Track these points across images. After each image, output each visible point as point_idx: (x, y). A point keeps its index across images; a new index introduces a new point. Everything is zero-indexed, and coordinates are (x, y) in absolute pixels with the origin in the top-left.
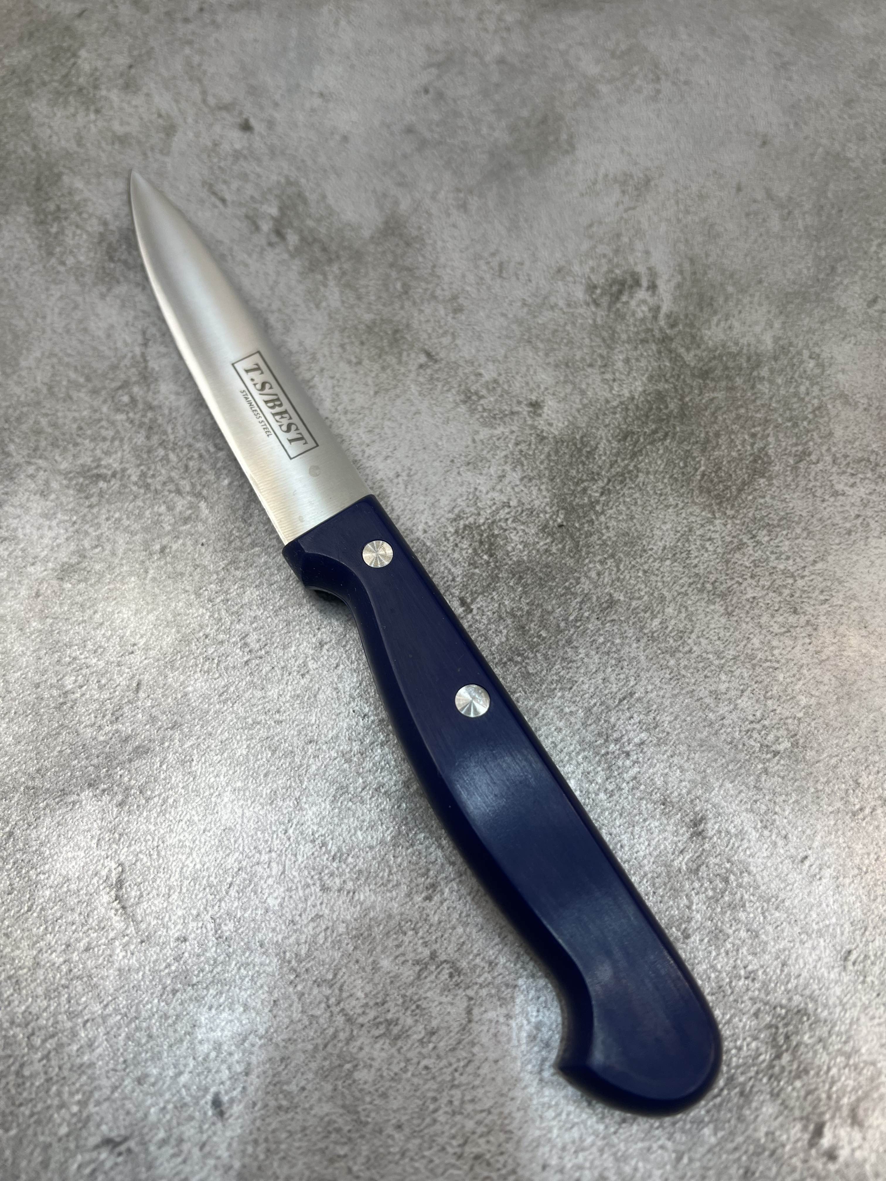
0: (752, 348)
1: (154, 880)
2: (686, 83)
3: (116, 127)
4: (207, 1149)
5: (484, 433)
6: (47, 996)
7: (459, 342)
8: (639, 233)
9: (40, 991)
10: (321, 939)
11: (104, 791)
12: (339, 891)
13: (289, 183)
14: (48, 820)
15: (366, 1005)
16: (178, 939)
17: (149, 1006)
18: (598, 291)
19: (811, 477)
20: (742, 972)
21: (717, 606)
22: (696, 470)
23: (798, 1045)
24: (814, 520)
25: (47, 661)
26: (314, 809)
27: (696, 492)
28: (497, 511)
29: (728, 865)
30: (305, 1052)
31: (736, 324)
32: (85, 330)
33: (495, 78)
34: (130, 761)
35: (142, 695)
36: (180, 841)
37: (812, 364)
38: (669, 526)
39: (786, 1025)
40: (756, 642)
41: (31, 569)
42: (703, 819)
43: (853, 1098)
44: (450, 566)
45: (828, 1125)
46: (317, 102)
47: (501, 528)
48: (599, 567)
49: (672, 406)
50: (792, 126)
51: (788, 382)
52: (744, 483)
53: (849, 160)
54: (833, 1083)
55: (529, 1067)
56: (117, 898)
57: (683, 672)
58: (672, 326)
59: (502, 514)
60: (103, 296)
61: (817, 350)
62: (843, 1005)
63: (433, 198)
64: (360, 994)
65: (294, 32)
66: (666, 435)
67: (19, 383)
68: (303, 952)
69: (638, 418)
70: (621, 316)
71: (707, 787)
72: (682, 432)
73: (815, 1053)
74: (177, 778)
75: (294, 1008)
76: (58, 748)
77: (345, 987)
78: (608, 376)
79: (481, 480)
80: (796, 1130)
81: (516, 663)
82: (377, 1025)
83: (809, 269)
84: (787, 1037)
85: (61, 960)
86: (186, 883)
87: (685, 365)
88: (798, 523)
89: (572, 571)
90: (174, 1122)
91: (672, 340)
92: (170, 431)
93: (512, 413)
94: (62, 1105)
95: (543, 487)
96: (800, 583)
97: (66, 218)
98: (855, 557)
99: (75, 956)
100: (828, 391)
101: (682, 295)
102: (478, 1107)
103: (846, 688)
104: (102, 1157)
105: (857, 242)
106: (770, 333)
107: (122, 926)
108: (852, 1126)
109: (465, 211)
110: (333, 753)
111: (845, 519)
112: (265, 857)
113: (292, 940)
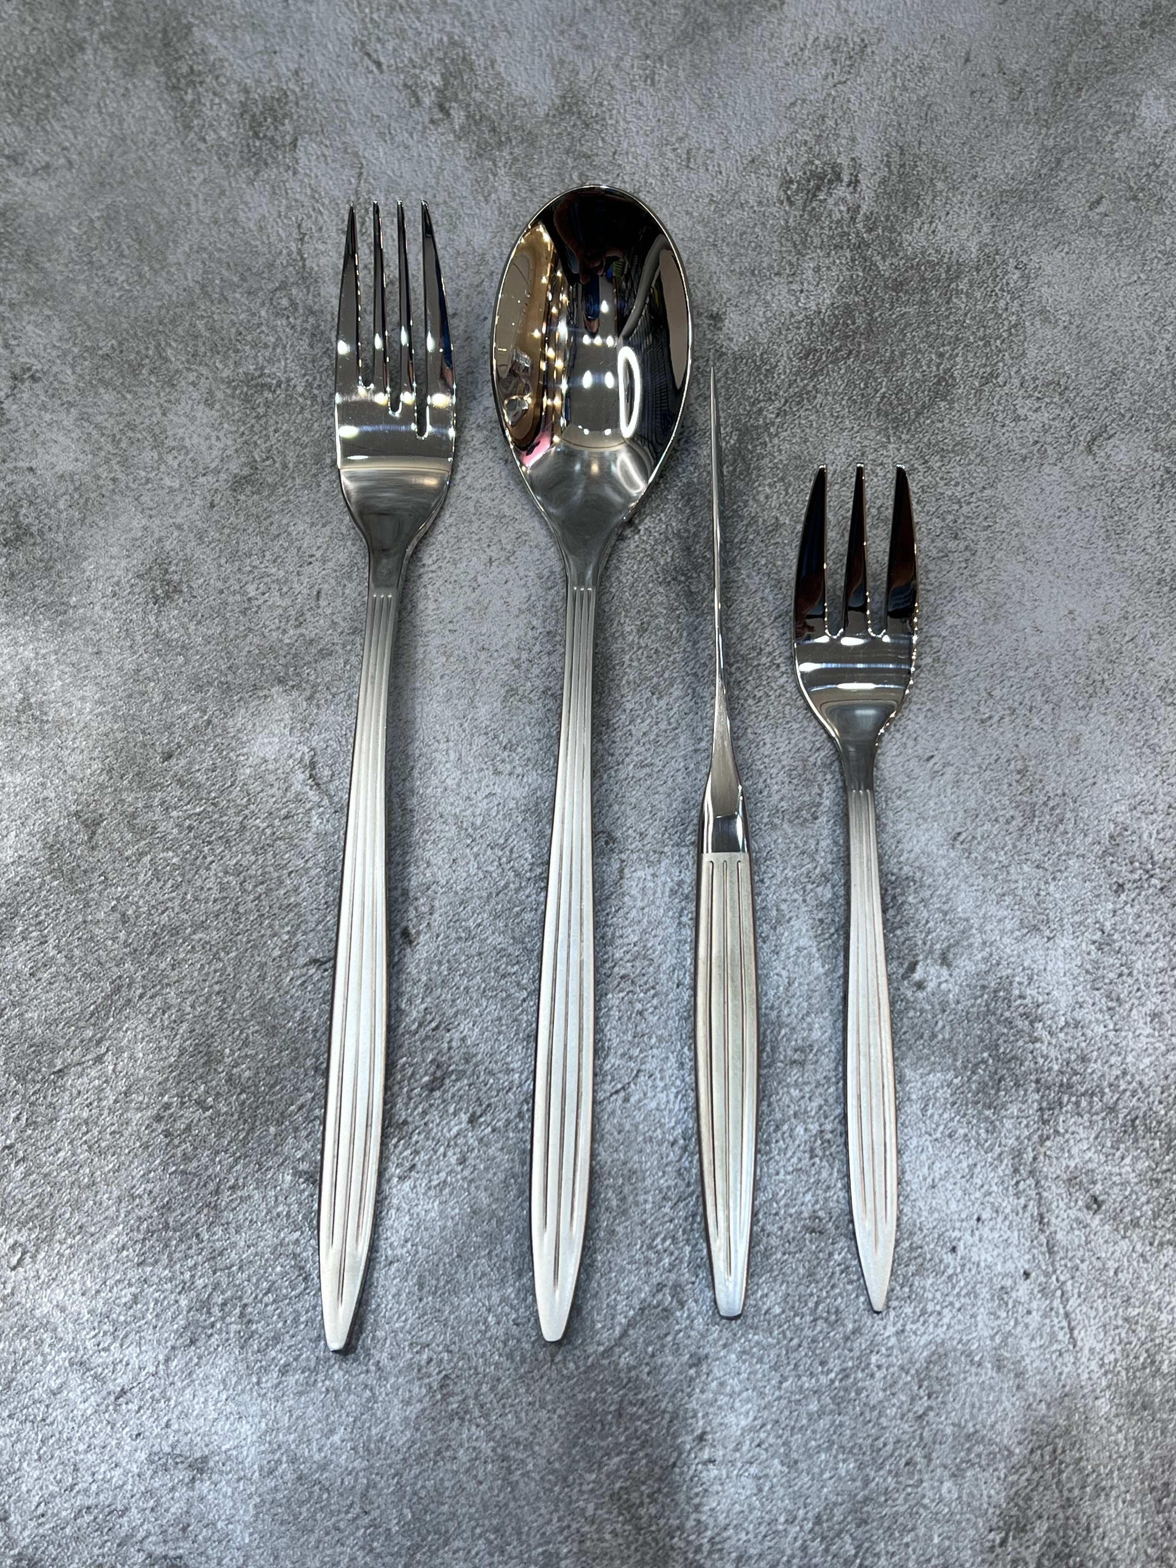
0: (955, 256)
6: (254, 851)
9: (248, 848)
10: (493, 813)
11: (293, 687)
12: (510, 774)
14: (243, 711)
15: (532, 864)
18: (794, 187)
19: (994, 401)
22: (877, 391)
24: (990, 446)
25: (228, 568)
26: (487, 707)
27: (874, 415)
30: (480, 898)
31: (941, 228)
32: (235, 221)
34: (316, 662)
35: (323, 603)
37: (1017, 275)
41: (202, 480)
43: (946, 944)
45: (920, 964)
48: (768, 490)
49: (859, 321)
51: (987, 296)
52: (924, 407)
53: (1101, 23)
54: (929, 933)
56: (311, 776)
58: (870, 230)
60: (250, 181)
61: (1024, 259)
62: (947, 875)
63: (617, 65)
66: (850, 352)
67: (169, 281)
68: (479, 823)
69: (822, 335)
72: (867, 350)
75: (470, 866)
76: (247, 649)
78: (794, 287)
80: (892, 967)
81: (680, 583)
83: (1032, 161)
85: (265, 824)
87: (879, 275)
88: (973, 449)
91: (868, 246)
94: (275, 934)
96: (966, 509)
97: (201, 83)
98: (1025, 485)
99: (277, 822)
100: (1029, 306)
101: (885, 193)
102: (626, 941)
103: (994, 610)
104: (311, 972)
105: (1092, 128)
106: (976, 239)
107: (317, 799)
108: (942, 964)
109: (653, 84)
110: (503, 661)
111: (1022, 445)
112: (443, 746)
113: (468, 812)
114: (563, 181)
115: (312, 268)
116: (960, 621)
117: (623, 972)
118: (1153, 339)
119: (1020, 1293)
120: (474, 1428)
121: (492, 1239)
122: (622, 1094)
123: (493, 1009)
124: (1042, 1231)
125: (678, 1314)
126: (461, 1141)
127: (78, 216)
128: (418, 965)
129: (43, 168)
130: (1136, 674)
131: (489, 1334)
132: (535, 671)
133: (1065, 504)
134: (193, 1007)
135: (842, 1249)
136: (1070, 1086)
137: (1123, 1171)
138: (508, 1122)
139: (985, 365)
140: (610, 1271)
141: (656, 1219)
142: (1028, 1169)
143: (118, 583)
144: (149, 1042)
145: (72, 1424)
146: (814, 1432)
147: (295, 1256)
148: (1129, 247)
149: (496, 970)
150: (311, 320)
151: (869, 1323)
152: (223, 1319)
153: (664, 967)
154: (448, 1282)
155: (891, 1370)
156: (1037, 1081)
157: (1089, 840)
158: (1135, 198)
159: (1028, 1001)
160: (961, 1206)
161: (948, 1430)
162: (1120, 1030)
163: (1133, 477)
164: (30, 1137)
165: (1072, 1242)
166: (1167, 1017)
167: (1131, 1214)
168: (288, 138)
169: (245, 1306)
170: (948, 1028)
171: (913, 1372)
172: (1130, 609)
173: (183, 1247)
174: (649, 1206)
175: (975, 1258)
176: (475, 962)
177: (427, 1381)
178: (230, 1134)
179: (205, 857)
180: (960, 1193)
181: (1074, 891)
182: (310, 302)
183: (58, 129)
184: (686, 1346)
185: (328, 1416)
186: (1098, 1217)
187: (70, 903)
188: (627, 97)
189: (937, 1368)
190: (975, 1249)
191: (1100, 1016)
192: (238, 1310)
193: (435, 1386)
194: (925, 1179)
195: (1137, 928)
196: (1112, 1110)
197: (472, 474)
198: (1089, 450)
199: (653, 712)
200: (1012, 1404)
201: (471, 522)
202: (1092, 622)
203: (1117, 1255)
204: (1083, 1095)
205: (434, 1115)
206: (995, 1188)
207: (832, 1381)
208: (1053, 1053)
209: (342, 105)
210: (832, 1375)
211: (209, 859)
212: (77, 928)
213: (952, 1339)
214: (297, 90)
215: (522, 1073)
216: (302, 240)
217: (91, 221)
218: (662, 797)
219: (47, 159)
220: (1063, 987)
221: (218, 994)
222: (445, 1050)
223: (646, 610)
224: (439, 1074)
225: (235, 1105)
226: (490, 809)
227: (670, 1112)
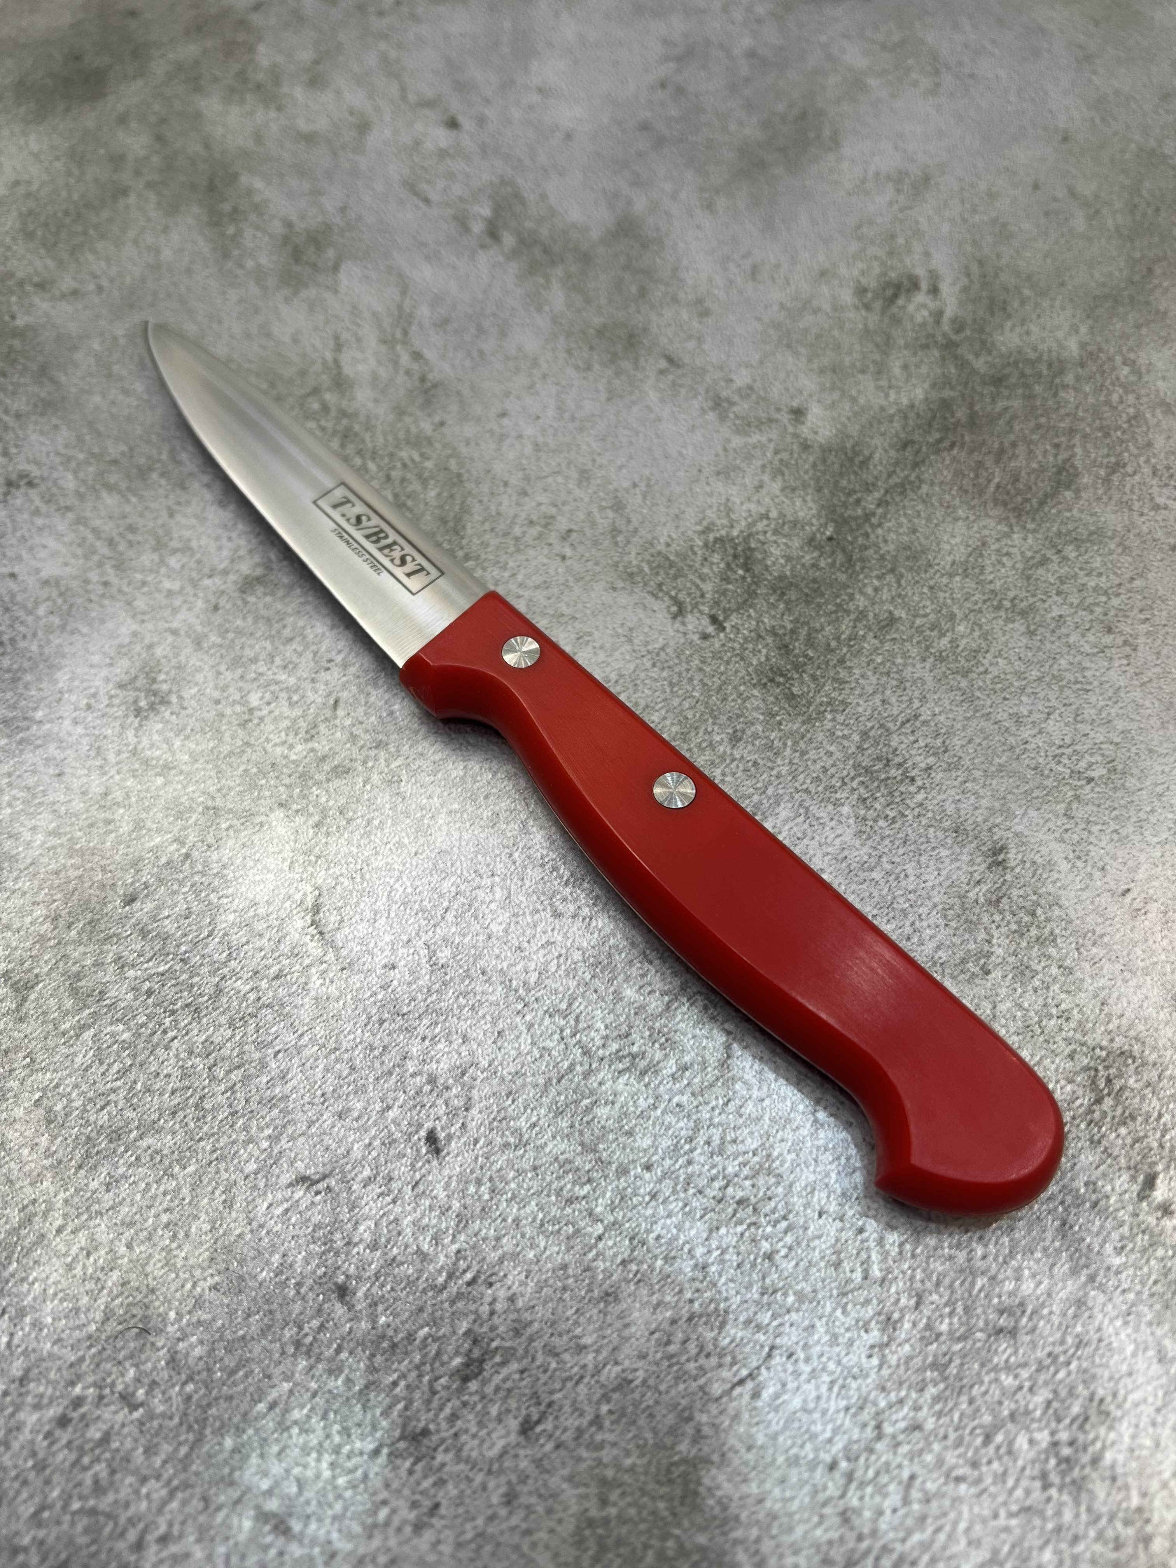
0: (1054, 354)
1: (357, 904)
2: (972, 76)
3: (302, 125)
4: (421, 1188)
5: (737, 441)
6: (231, 1024)
7: (706, 347)
8: (917, 233)
9: (223, 1019)
10: (553, 967)
11: (297, 811)
12: (574, 917)
13: (503, 182)
14: (231, 841)
15: (606, 1037)
16: (385, 966)
17: (352, 1037)
18: (870, 295)
19: (1127, 490)
20: (1054, 1011)
21: (1016, 625)
22: (989, 481)
23: (1122, 1089)
24: (1131, 535)
25: (229, 675)
27: (990, 505)
28: (754, 523)
29: (1035, 898)
30: (535, 1086)
31: (1034, 328)
32: (268, 335)
33: (745, 71)
34: (328, 780)
35: (341, 712)
36: (387, 864)
38: (958, 540)
39: (1107, 1068)
40: (1063, 662)
41: (206, 582)
42: (1002, 848)
44: (698, 581)
45: (1161, 1176)
46: (535, 98)
47: (759, 541)
48: (876, 582)
49: (959, 414)
50: (1098, 121)
51: (1098, 390)
52: (1046, 496)
53: (1165, 157)
56: (313, 922)
57: (978, 694)
59: (760, 526)
60: (287, 300)
63: (674, 196)
64: (600, 1025)
65: (507, 25)
66: (953, 445)
68: (532, 980)
69: (919, 427)
70: (896, 321)
71: (1009, 814)
72: (972, 441)
73: (1143, 1098)
74: (383, 799)
75: (522, 1040)
76: (243, 767)
77: (582, 1017)
78: (883, 383)
79: (733, 491)
80: (1122, 1181)
81: (779, 684)
82: (620, 1059)
83: (1121, 270)
84: (1109, 1081)
85: (248, 987)
86: (395, 907)
87: (974, 372)
88: (1111, 538)
89: (845, 586)
90: (382, 1159)
91: (957, 345)
92: (368, 440)
93: (771, 420)
94: (250, 1140)
95: (809, 498)
96: (1115, 602)
97: (244, 220)
99: (264, 984)
100: (1146, 399)
101: (969, 299)
102: (741, 1148)
104: (297, 1196)
106: (1075, 339)
107: (319, 952)
112: (486, 881)
113: (519, 967)
115: (348, 376)
117: (740, 1194)
122: (749, 1385)
123: (555, 1253)
126: (508, 1463)
127: (101, 335)
128: (447, 1185)
129: (71, 293)
134: (129, 1246)
139: (1108, 455)
144: (61, 1301)
149: (559, 1192)
153: (797, 1187)
178: (166, 1448)
179: (165, 1032)
183: (91, 260)
205: (470, 1420)
209: (388, 236)
211: (171, 1034)
214: (342, 224)
215: (598, 1352)
216: (339, 350)
219: (77, 285)
221: (167, 1226)
222: (485, 1316)
223: (738, 716)
224: (476, 1353)
225: (177, 1401)
226: (548, 963)
227: (824, 1412)
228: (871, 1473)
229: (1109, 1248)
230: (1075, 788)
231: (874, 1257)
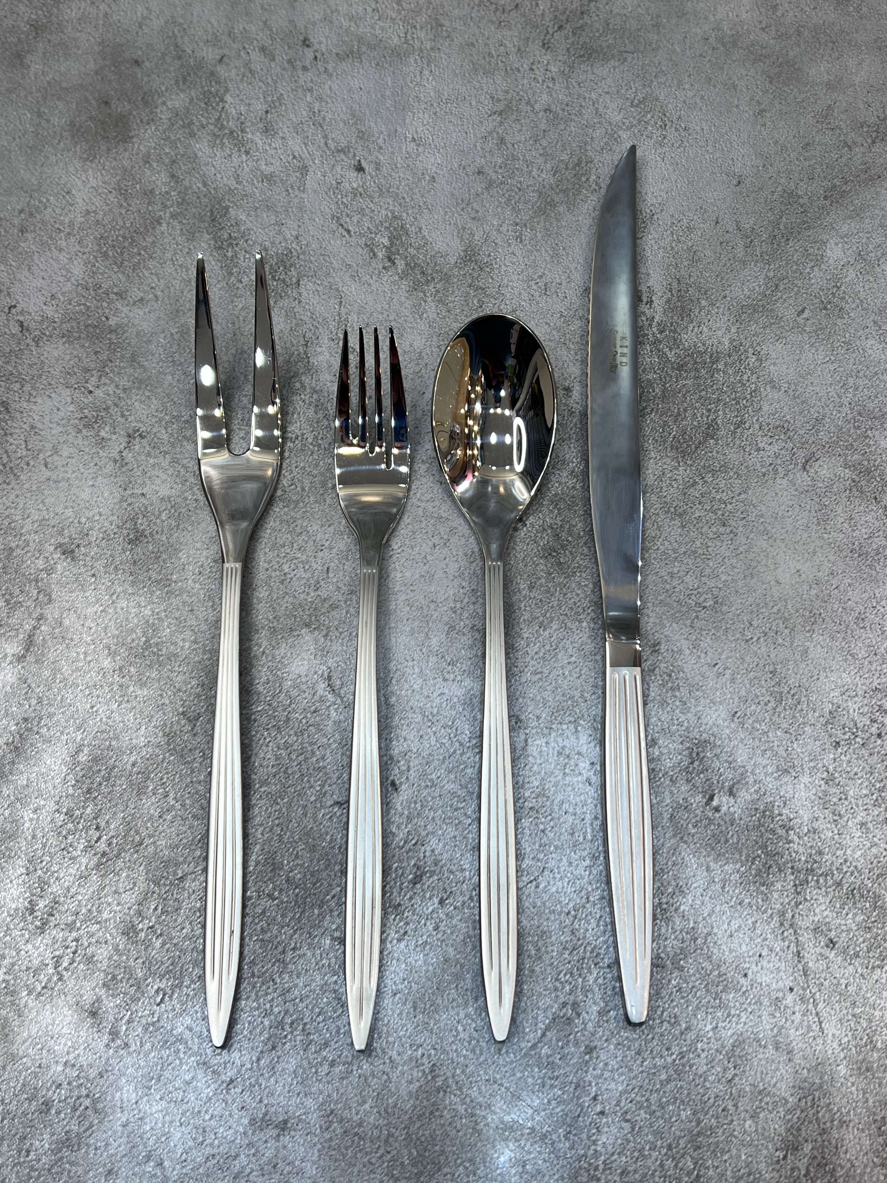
0: (715, 347)
3: (263, 166)
4: (390, 806)
6: (296, 734)
9: (292, 732)
10: (444, 705)
11: (315, 629)
12: (453, 681)
14: (284, 645)
15: (470, 738)
19: (744, 439)
20: (676, 722)
21: (676, 522)
22: (670, 434)
23: (703, 757)
24: (743, 467)
26: (437, 638)
27: (669, 449)
29: (671, 668)
31: (705, 330)
33: (543, 124)
34: (328, 612)
35: (331, 575)
37: (754, 358)
39: (697, 748)
40: (698, 543)
42: (659, 643)
43: (731, 783)
45: (716, 796)
49: (657, 390)
50: (761, 168)
51: (736, 373)
52: (700, 443)
54: (721, 775)
55: (559, 767)
56: (329, 685)
57: (653, 561)
58: (661, 332)
61: (758, 348)
62: (730, 739)
63: (498, 230)
65: (389, 80)
66: (653, 410)
68: (435, 712)
72: (663, 408)
73: (712, 761)
75: (431, 739)
76: (285, 605)
80: (699, 798)
81: (553, 557)
83: (760, 286)
84: (698, 754)
85: (302, 716)
87: (668, 360)
88: (732, 469)
94: (311, 787)
96: (729, 507)
97: (237, 245)
98: (766, 491)
99: (309, 715)
100: (762, 378)
101: (669, 308)
102: (531, 785)
103: (750, 571)
104: (335, 810)
105: (797, 265)
106: (728, 336)
107: (333, 699)
108: (730, 796)
109: (521, 241)
110: (445, 608)
111: (763, 466)
112: (410, 664)
113: (428, 706)
114: (468, 305)
115: (314, 363)
116: (730, 578)
117: (531, 805)
118: (840, 397)
119: (787, 1002)
120: (452, 1096)
121: (458, 977)
122: (534, 883)
123: (451, 831)
124: (799, 962)
125: (576, 1021)
126: (435, 915)
127: (163, 332)
128: (402, 803)
129: (139, 300)
130: (840, 609)
131: (459, 1038)
132: (466, 614)
133: (791, 503)
134: (262, 834)
135: (677, 977)
136: (812, 870)
137: (848, 922)
138: (464, 903)
139: (737, 416)
140: (533, 995)
141: (560, 962)
142: (789, 923)
143: (202, 566)
145: (200, 1103)
146: (665, 1092)
147: (335, 991)
148: (823, 340)
149: (451, 806)
150: (315, 396)
151: (695, 1023)
152: (292, 1032)
153: (556, 802)
154: (431, 1005)
155: (711, 1052)
156: (792, 868)
157: (817, 714)
158: (825, 308)
159: (784, 817)
160: (749, 948)
161: (748, 1089)
162: (842, 834)
163: (832, 485)
164: (164, 920)
165: (818, 968)
166: (870, 825)
167: (854, 949)
168: (294, 280)
169: (305, 1024)
170: (735, 835)
171: (724, 1053)
172: (834, 568)
173: (264, 987)
174: (555, 954)
175: (759, 980)
176: (439, 802)
177: (422, 1068)
178: (290, 915)
179: (265, 739)
180: (747, 940)
181: (809, 747)
182: (313, 385)
183: (147, 275)
184: (583, 1041)
185: (361, 1092)
186: (833, 952)
187: (182, 770)
188: (505, 250)
189: (738, 1050)
190: (758, 975)
191: (829, 826)
192: (301, 1026)
193: (427, 1071)
194: (726, 931)
195: (849, 769)
196: (839, 884)
197: (420, 491)
198: (804, 468)
199: (541, 639)
200: (785, 1071)
201: (421, 521)
202: (811, 576)
203: (846, 975)
204: (821, 875)
205: (417, 900)
206: (769, 936)
207: (674, 1060)
208: (801, 850)
209: (327, 258)
210: (674, 1056)
212: (187, 786)
213: (747, 1031)
214: (298, 248)
215: (470, 871)
216: (306, 345)
217: (172, 334)
218: (550, 693)
219: (142, 295)
220: (805, 808)
221: (278, 825)
222: (422, 858)
223: (533, 575)
224: (419, 873)
225: (292, 897)
226: (442, 703)
227: (565, 893)
228: (584, 916)
229: (690, 826)
230: (696, 612)
231: (589, 830)
